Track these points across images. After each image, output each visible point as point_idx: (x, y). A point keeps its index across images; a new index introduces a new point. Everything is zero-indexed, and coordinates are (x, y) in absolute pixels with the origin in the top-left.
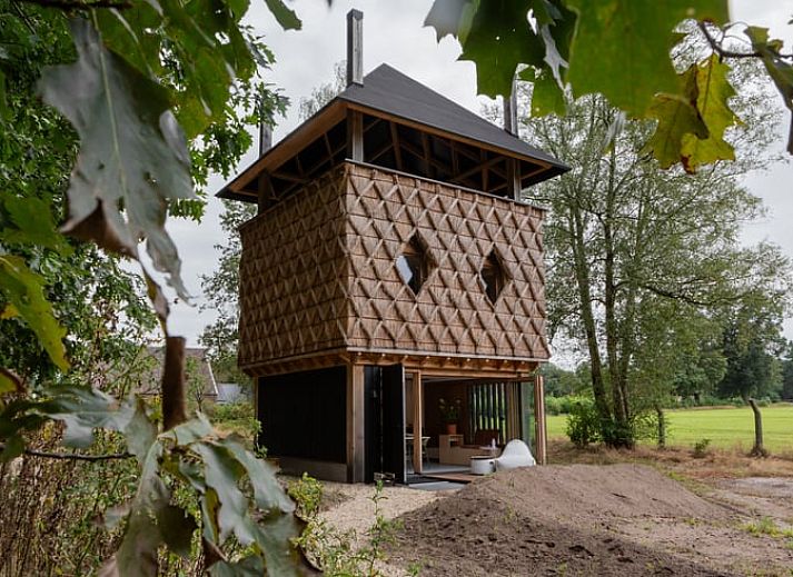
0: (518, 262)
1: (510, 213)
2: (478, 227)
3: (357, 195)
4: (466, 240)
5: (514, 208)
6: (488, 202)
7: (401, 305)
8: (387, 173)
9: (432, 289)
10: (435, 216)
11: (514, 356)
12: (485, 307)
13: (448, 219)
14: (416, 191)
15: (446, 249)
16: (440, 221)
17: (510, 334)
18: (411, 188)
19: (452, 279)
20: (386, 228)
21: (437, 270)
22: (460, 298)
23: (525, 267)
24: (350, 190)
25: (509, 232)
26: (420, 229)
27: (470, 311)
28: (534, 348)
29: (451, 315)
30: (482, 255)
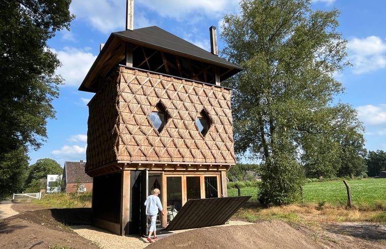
0: (217, 115)
1: (212, 91)
2: (194, 98)
3: (126, 82)
4: (188, 104)
5: (214, 88)
6: (200, 85)
7: (150, 138)
8: (143, 72)
9: (169, 129)
10: (170, 93)
11: (216, 162)
12: (199, 137)
13: (178, 94)
14: (160, 80)
15: (177, 109)
16: (173, 95)
17: (213, 151)
18: (157, 79)
19: (180, 123)
20: (142, 98)
21: (171, 119)
22: (185, 133)
23: (221, 117)
24: (122, 80)
25: (212, 100)
26: (162, 99)
27: (191, 140)
28: (227, 158)
29: (180, 142)
30: (197, 112)
